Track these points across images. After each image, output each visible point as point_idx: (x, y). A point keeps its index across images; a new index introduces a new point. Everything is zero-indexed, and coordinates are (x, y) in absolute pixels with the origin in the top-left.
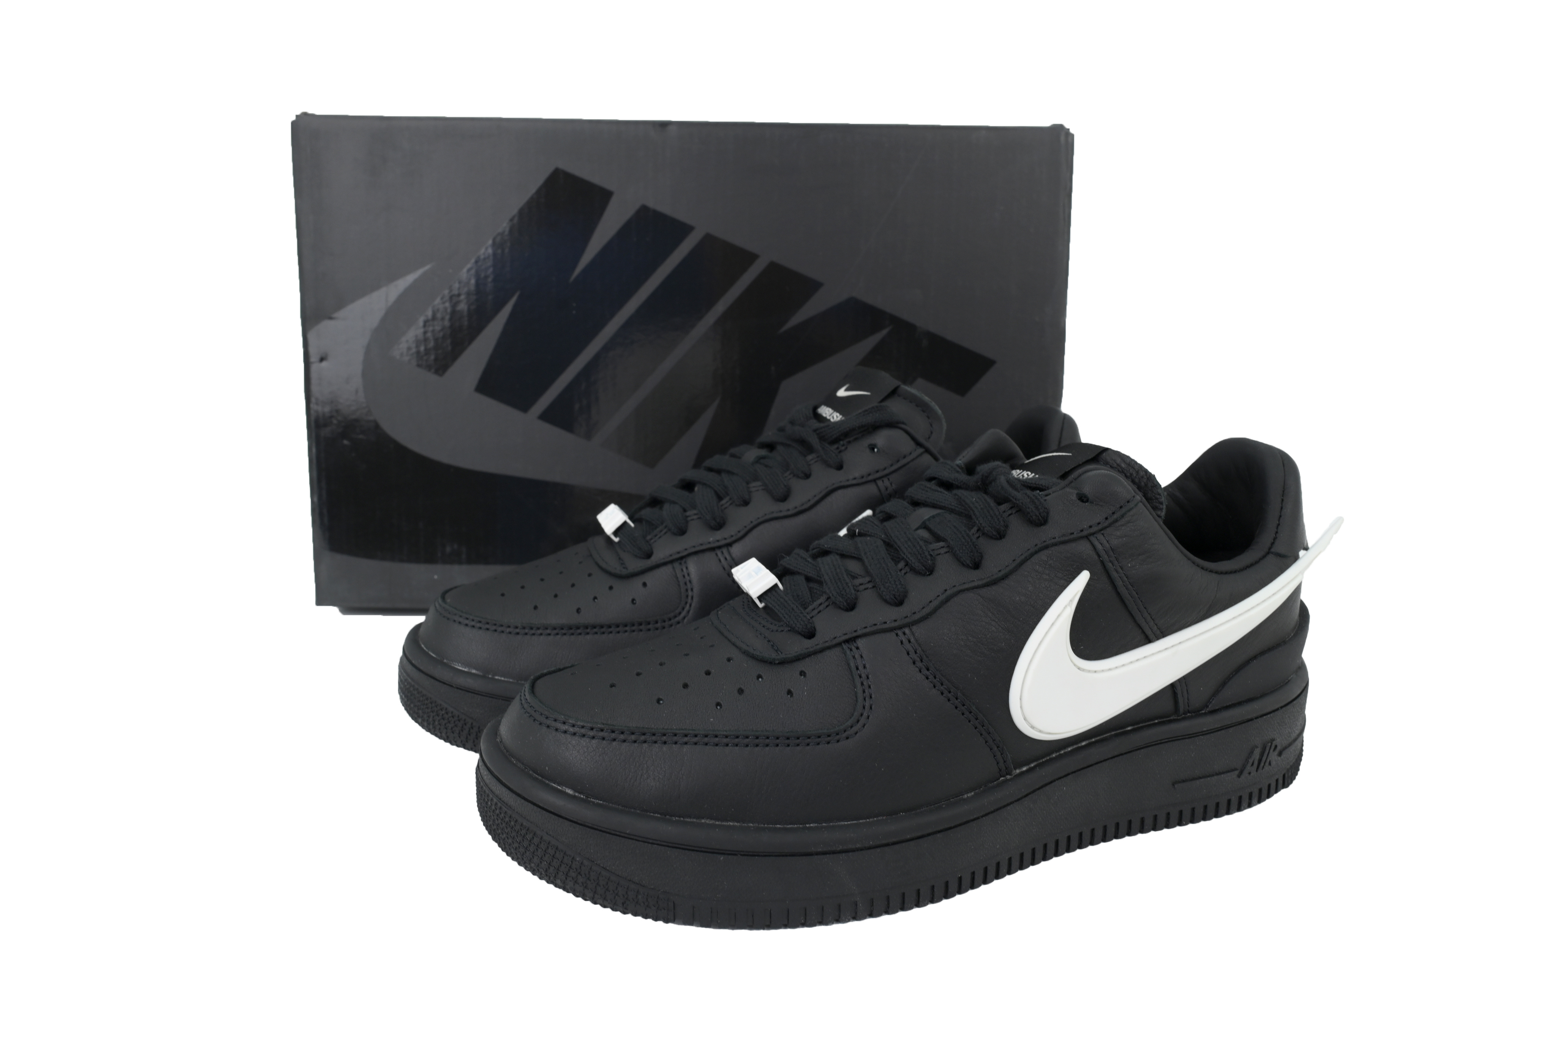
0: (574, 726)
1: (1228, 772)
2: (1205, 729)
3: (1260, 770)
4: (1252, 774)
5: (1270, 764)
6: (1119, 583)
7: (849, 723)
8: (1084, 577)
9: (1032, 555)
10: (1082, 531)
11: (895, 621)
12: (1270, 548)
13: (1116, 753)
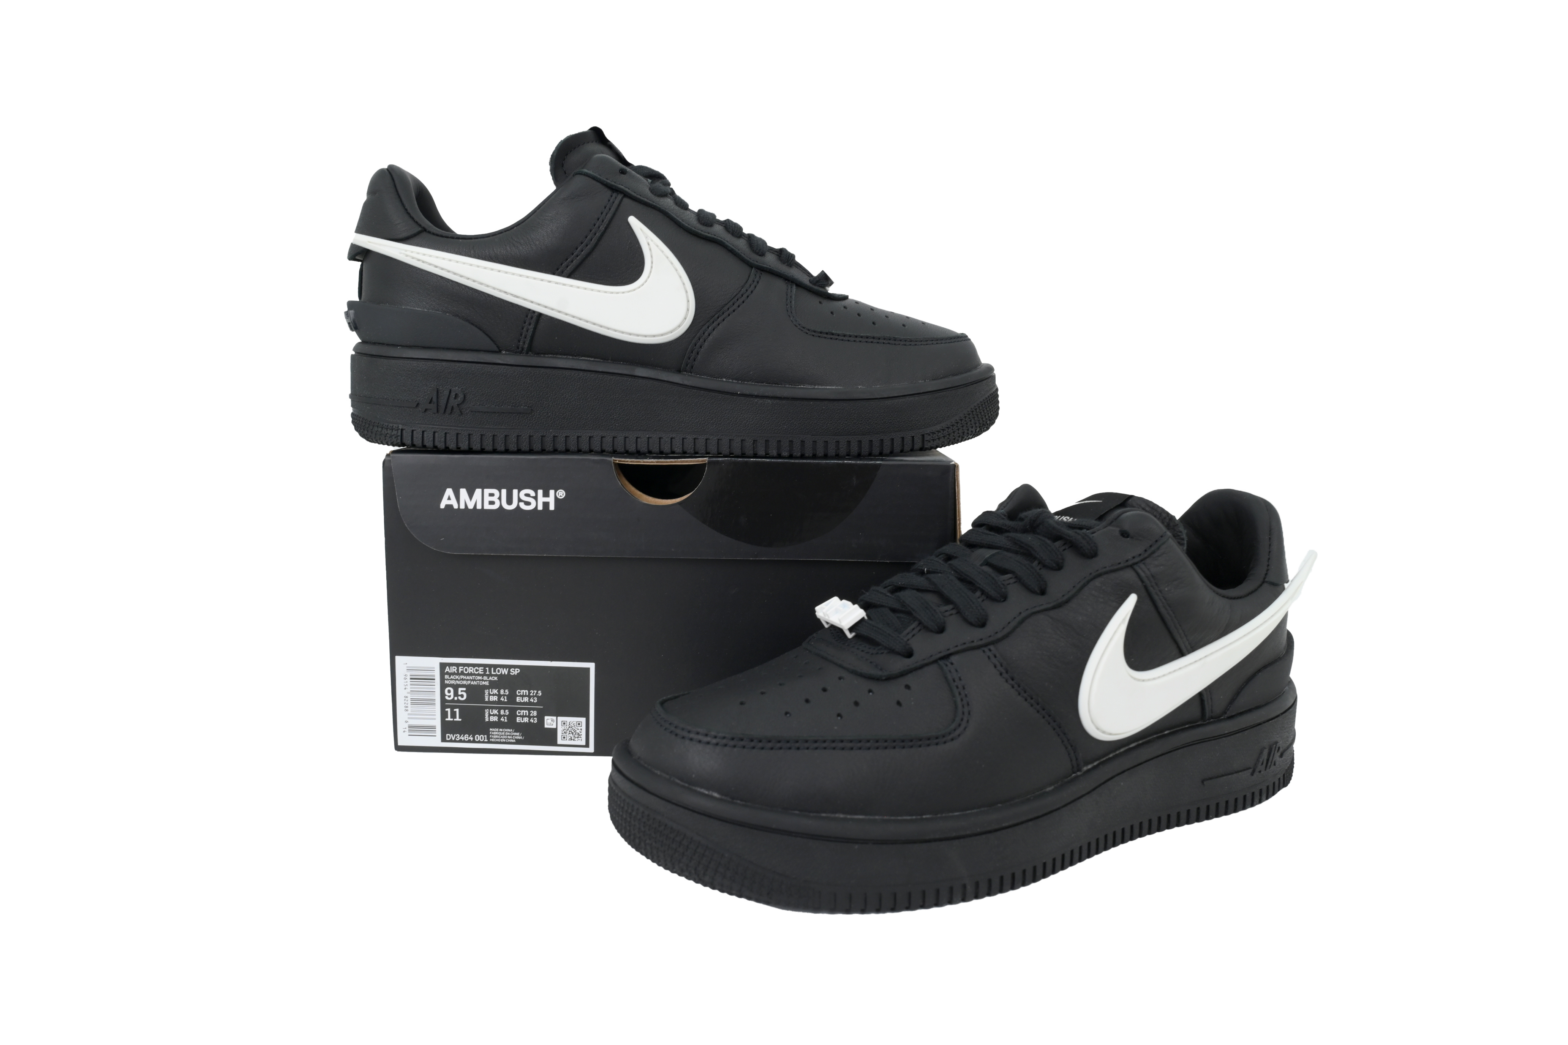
0: (715, 737)
1: (1244, 770)
2: (1226, 732)
3: (1268, 770)
4: (1262, 773)
5: (1275, 764)
6: (1160, 605)
7: (953, 726)
8: (1132, 600)
9: (1088, 582)
10: (1127, 561)
11: (981, 640)
12: (1265, 578)
13: (1160, 753)
